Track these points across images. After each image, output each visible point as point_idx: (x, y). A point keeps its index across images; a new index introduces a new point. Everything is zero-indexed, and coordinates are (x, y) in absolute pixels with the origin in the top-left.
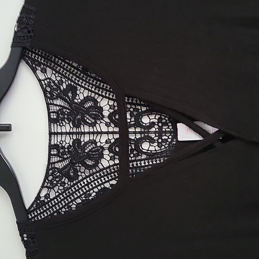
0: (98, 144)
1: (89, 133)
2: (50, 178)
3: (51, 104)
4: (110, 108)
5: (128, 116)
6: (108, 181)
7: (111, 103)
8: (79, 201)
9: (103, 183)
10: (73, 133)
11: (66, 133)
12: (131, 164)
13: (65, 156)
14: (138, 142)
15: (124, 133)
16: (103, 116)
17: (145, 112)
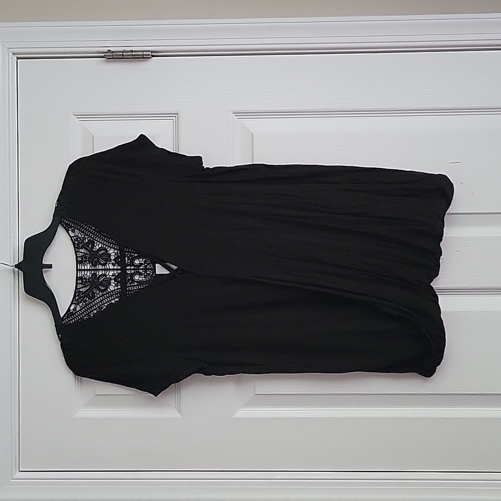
0: (108, 276)
1: (102, 270)
2: (77, 298)
3: (78, 252)
4: (115, 255)
5: (126, 260)
6: (114, 299)
7: (116, 251)
8: (95, 312)
9: (110, 301)
10: (92, 270)
11: (87, 270)
12: (128, 288)
13: (87, 284)
14: (132, 275)
15: (123, 269)
16: (111, 260)
17: (136, 257)
